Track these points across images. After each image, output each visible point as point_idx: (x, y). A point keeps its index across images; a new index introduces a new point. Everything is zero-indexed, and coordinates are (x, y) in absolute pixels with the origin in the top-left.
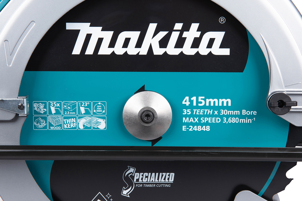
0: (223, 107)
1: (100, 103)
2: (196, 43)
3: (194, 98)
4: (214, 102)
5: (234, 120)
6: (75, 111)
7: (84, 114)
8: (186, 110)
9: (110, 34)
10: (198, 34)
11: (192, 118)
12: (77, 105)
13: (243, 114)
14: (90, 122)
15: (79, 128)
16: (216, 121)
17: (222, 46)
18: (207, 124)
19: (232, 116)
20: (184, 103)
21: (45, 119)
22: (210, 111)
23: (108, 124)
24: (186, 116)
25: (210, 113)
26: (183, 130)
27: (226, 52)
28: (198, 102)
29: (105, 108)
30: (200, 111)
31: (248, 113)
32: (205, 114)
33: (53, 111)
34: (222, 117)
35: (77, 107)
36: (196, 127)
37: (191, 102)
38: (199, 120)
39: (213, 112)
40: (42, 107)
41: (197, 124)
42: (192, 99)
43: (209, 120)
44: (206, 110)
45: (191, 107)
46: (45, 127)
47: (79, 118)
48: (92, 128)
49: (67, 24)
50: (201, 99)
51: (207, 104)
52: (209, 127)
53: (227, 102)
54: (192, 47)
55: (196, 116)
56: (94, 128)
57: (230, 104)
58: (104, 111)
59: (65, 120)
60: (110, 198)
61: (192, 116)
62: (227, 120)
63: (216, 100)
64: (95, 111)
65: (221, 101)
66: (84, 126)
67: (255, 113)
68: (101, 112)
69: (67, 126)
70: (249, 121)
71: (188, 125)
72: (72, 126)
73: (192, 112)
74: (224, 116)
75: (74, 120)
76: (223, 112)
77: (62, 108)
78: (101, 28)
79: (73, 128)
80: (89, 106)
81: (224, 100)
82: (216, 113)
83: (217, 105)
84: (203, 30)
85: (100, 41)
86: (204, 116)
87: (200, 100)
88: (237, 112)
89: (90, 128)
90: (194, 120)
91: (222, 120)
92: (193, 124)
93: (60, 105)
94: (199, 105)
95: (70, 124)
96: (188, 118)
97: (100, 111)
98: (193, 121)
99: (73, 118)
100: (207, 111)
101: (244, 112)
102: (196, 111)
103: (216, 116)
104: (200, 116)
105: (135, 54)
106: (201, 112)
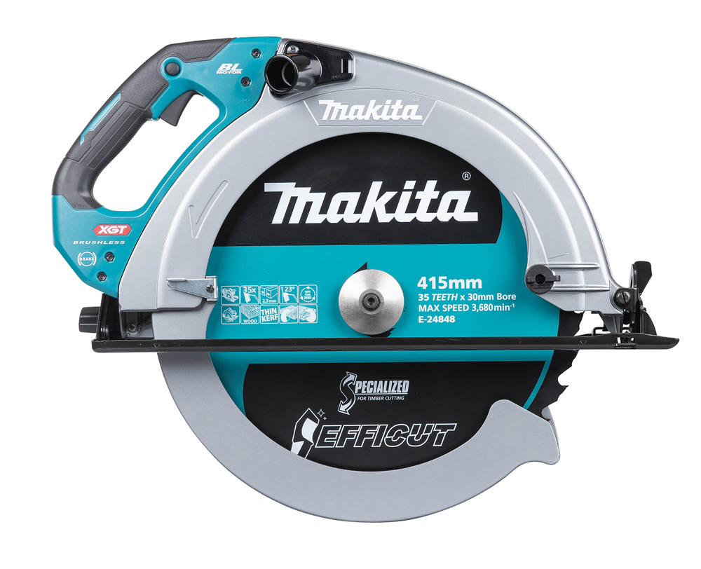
0: (472, 291)
1: (308, 288)
2: (434, 206)
3: (433, 279)
4: (460, 284)
5: (486, 308)
6: (276, 298)
7: (288, 302)
8: (422, 295)
9: (322, 196)
10: (436, 195)
11: (430, 306)
12: (279, 291)
13: (498, 299)
14: (295, 314)
15: (281, 322)
16: (462, 309)
17: (468, 210)
18: (451, 313)
19: (484, 302)
20: (419, 285)
21: (236, 309)
22: (455, 295)
23: (319, 315)
24: (423, 303)
25: (454, 298)
26: (420, 322)
27: (473, 217)
28: (438, 284)
29: (316, 293)
30: (441, 296)
31: (505, 297)
32: (448, 299)
33: (248, 299)
34: (470, 303)
35: (278, 293)
36: (436, 317)
37: (429, 284)
38: (441, 308)
39: (459, 297)
40: (233, 293)
41: (437, 314)
42: (430, 280)
43: (454, 308)
44: (449, 295)
45: (429, 290)
46: (237, 320)
47: (282, 307)
48: (298, 321)
49: (266, 185)
50: (443, 280)
51: (451, 287)
52: (454, 317)
53: (477, 284)
54: (429, 211)
55: (436, 303)
56: (301, 321)
57: (480, 287)
58: (314, 298)
59: (263, 311)
60: (323, 416)
61: (431, 302)
62: (477, 308)
63: (462, 281)
64: (302, 298)
65: (468, 281)
66: (288, 318)
67: (514, 297)
68: (310, 300)
69: (266, 318)
70: (507, 308)
71: (425, 314)
72: (272, 318)
73: (431, 297)
74: (473, 302)
75: (274, 310)
76: (472, 297)
77: (260, 294)
78: (310, 188)
79: (273, 321)
80: (294, 292)
81: (472, 280)
82: (463, 298)
83: (463, 287)
84: (442, 189)
85: (308, 205)
86: (447, 302)
87: (440, 281)
88: (491, 297)
89: (296, 320)
90: (434, 308)
91: (471, 308)
92: (433, 314)
93: (257, 290)
94: (440, 287)
95: (269, 316)
96: (425, 306)
97: (309, 298)
98: (432, 309)
99: (274, 307)
100: (451, 296)
101: (500, 296)
102: (436, 296)
103: (463, 302)
104: (441, 303)
105: (354, 221)
106: (443, 297)
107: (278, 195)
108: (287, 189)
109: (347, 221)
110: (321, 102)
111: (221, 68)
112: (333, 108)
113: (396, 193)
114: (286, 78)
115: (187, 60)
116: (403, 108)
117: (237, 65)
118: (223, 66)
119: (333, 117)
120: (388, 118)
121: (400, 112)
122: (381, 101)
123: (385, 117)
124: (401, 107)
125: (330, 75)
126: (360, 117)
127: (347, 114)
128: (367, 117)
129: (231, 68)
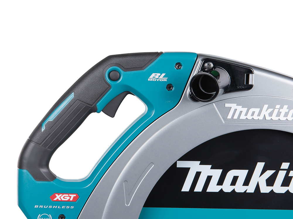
49: (178, 162)
78: (211, 166)
107: (187, 170)
108: (194, 166)
109: (237, 191)
110: (227, 105)
111: (151, 77)
112: (236, 110)
113: (274, 171)
114: (202, 86)
115: (126, 69)
116: (289, 111)
117: (163, 75)
118: (153, 75)
119: (236, 117)
120: (277, 119)
121: (286, 115)
122: (272, 106)
123: (274, 117)
124: (287, 111)
125: (236, 86)
126: (256, 117)
127: (246, 115)
128: (261, 118)
129: (159, 76)
